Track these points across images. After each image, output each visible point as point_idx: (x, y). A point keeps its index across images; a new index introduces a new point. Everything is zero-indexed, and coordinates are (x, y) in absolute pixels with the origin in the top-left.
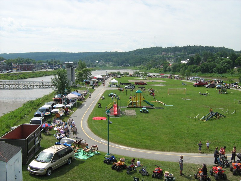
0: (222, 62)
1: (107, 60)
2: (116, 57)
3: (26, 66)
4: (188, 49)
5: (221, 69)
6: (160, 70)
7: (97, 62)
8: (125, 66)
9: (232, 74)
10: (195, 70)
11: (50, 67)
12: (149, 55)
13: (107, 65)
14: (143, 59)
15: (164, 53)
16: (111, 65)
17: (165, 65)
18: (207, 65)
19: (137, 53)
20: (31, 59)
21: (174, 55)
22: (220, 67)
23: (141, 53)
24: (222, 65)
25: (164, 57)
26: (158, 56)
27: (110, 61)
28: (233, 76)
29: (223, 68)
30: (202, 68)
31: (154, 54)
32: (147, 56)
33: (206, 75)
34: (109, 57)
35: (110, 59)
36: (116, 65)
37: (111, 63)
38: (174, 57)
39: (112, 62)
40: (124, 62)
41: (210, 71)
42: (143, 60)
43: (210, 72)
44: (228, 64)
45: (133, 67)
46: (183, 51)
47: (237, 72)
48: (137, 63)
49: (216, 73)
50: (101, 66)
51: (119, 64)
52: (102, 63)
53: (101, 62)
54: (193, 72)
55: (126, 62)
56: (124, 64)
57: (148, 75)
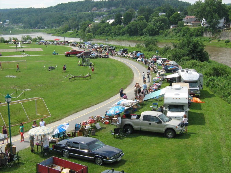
0: (154, 21)
1: (16, 20)
2: (28, 15)
4: (127, 3)
5: (153, 29)
6: (78, 33)
7: (1, 23)
8: (39, 28)
9: (166, 36)
10: (121, 31)
12: (74, 12)
13: (16, 27)
14: (63, 17)
15: (94, 9)
16: (21, 28)
17: (83, 26)
18: (136, 25)
19: (59, 9)
21: (108, 11)
22: (151, 27)
23: (64, 9)
24: (154, 24)
25: (94, 15)
26: (86, 13)
27: (20, 22)
28: (166, 39)
29: (156, 28)
30: (130, 29)
31: (81, 11)
32: (72, 13)
33: (134, 39)
34: (19, 16)
35: (20, 19)
36: (28, 27)
37: (20, 24)
38: (107, 14)
39: (23, 22)
40: (39, 23)
41: (140, 33)
42: (63, 19)
43: (139, 35)
44: (162, 23)
45: (49, 30)
46: (121, 5)
47: (172, 34)
48: (55, 23)
49: (147, 35)
50: (6, 30)
51: (31, 26)
52: (8, 25)
53: (6, 23)
54: (119, 35)
55: (42, 22)
56: (39, 25)
57: (38, 41)
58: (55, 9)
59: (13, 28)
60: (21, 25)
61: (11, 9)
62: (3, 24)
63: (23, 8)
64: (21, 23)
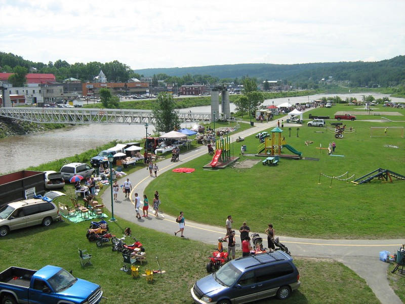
1: (341, 76)
2: (357, 70)
3: (194, 88)
7: (323, 79)
8: (370, 87)
11: (235, 90)
13: (340, 84)
14: (403, 74)
16: (347, 86)
19: (396, 63)
20: (210, 76)
23: (402, 63)
27: (345, 79)
34: (344, 72)
35: (346, 75)
36: (355, 85)
37: (346, 81)
39: (349, 79)
40: (370, 80)
42: (403, 76)
45: (384, 89)
48: (392, 81)
50: (329, 87)
51: (360, 84)
52: (331, 82)
53: (329, 80)
55: (374, 79)
56: (370, 83)
57: (386, 103)
58: (391, 63)
59: (337, 85)
60: (348, 82)
61: (334, 63)
62: (325, 81)
63: (348, 62)
64: (348, 81)
